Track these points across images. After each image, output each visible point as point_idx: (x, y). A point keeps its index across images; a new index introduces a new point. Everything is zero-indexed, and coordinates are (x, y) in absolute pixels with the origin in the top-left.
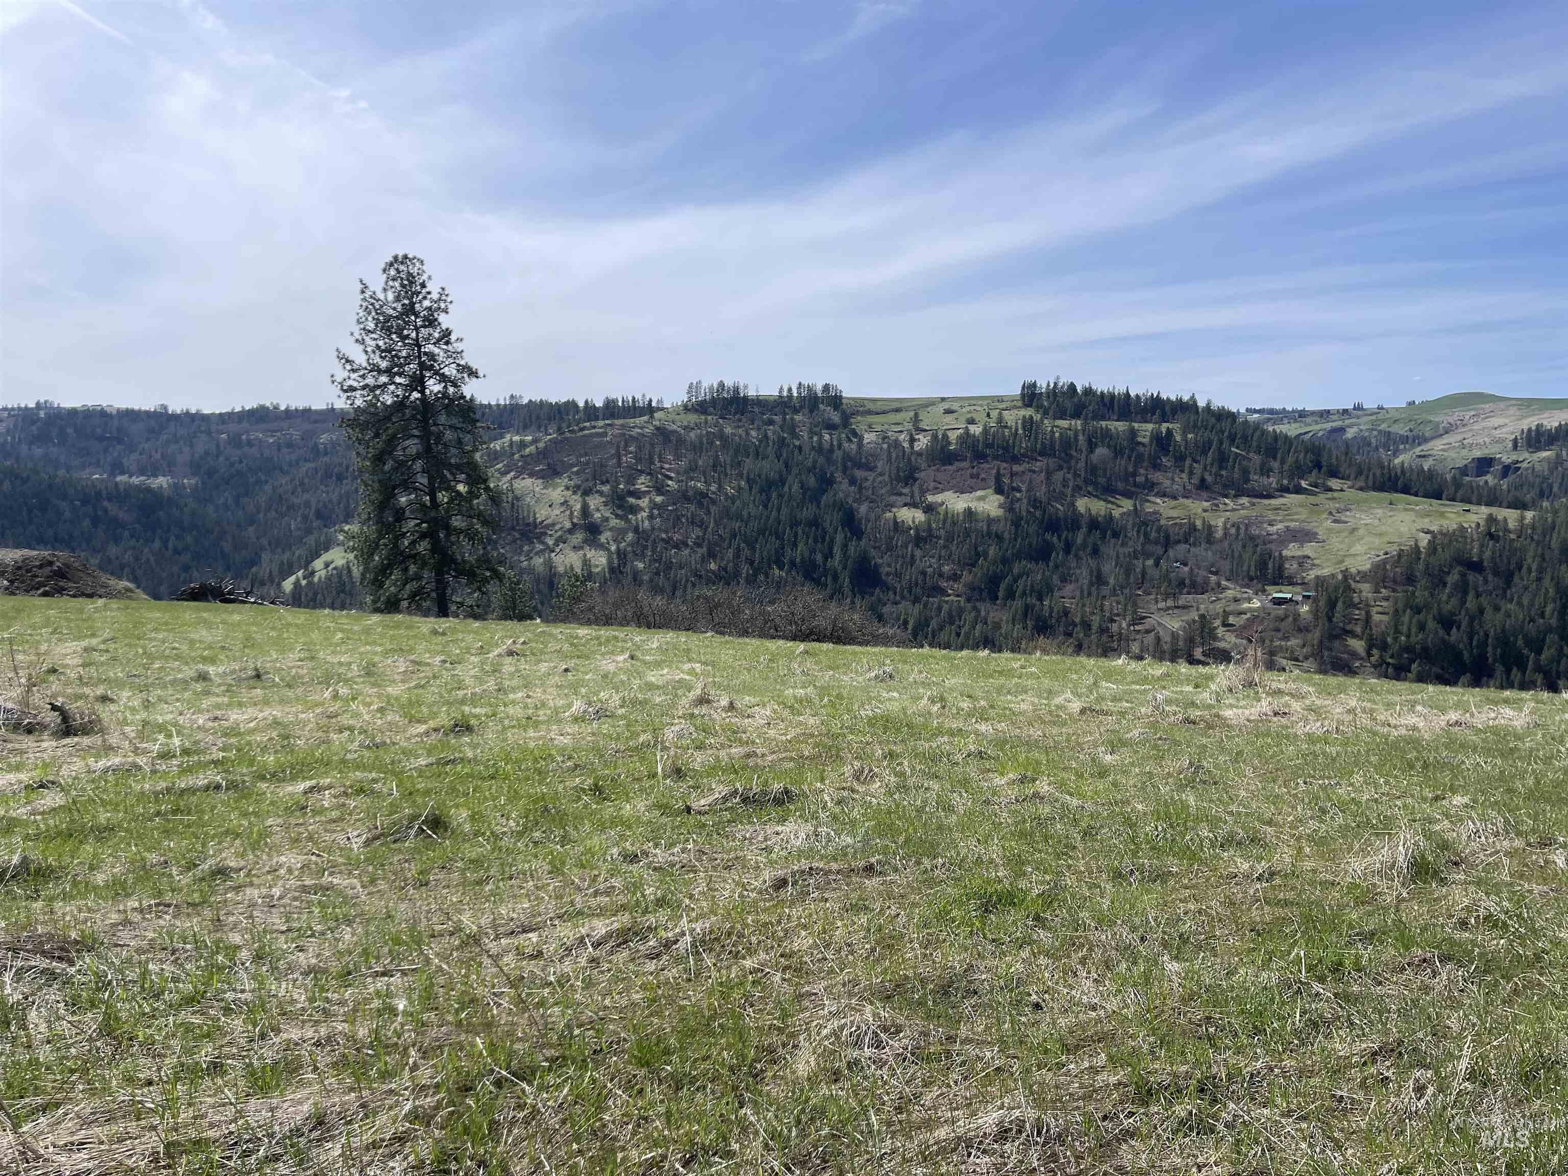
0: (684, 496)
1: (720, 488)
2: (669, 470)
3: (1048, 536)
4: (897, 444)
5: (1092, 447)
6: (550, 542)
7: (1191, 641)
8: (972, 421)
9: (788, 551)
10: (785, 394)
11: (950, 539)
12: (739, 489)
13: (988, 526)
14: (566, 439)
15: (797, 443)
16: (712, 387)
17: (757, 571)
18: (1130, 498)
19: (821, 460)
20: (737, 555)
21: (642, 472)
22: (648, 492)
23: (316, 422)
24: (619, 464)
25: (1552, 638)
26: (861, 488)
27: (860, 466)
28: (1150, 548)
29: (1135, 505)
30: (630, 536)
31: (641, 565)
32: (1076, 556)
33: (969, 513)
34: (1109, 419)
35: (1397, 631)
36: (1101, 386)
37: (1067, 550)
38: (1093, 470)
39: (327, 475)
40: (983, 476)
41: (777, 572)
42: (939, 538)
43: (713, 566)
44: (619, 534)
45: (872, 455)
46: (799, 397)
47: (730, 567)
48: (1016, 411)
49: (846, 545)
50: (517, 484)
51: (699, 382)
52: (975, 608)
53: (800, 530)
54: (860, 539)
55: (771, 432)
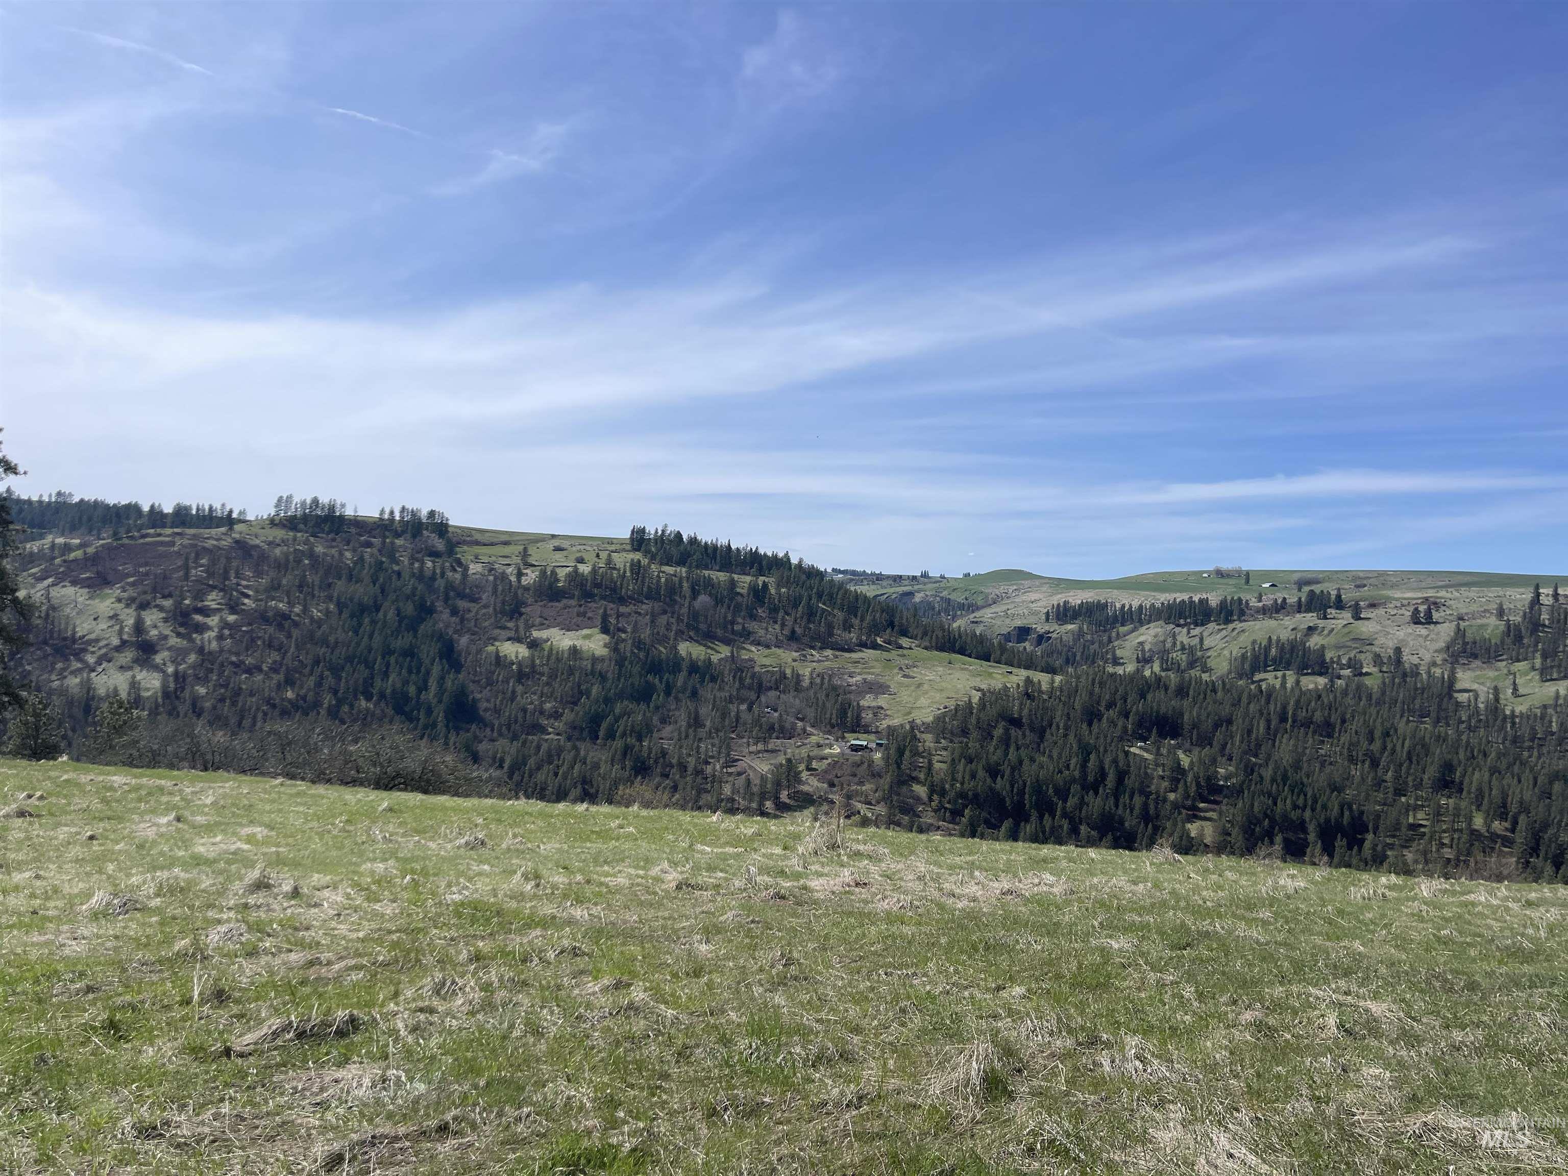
0: (263, 617)
1: (305, 610)
2: (247, 587)
3: (650, 678)
4: (504, 577)
5: (695, 594)
6: (91, 659)
7: (778, 784)
8: (581, 561)
9: (378, 683)
10: (386, 516)
11: (553, 676)
12: (328, 613)
13: (593, 665)
14: (122, 545)
15: (396, 568)
16: (303, 503)
17: (340, 702)
18: (728, 645)
19: (421, 587)
20: (319, 684)
21: (214, 587)
22: (219, 610)
24: (187, 577)
25: (1075, 788)
26: (462, 620)
27: (462, 596)
28: (744, 693)
29: (732, 653)
30: (192, 658)
31: (202, 691)
32: (677, 699)
33: (574, 651)
34: (711, 569)
35: (954, 779)
36: (706, 537)
37: (668, 693)
38: (695, 615)
40: (589, 614)
41: (363, 703)
42: (542, 674)
43: (290, 694)
44: (178, 655)
45: (477, 587)
46: (402, 521)
47: (310, 697)
48: (625, 554)
49: (442, 678)
50: (56, 592)
51: (290, 498)
52: (575, 748)
53: (392, 660)
54: (458, 672)
55: (368, 554)
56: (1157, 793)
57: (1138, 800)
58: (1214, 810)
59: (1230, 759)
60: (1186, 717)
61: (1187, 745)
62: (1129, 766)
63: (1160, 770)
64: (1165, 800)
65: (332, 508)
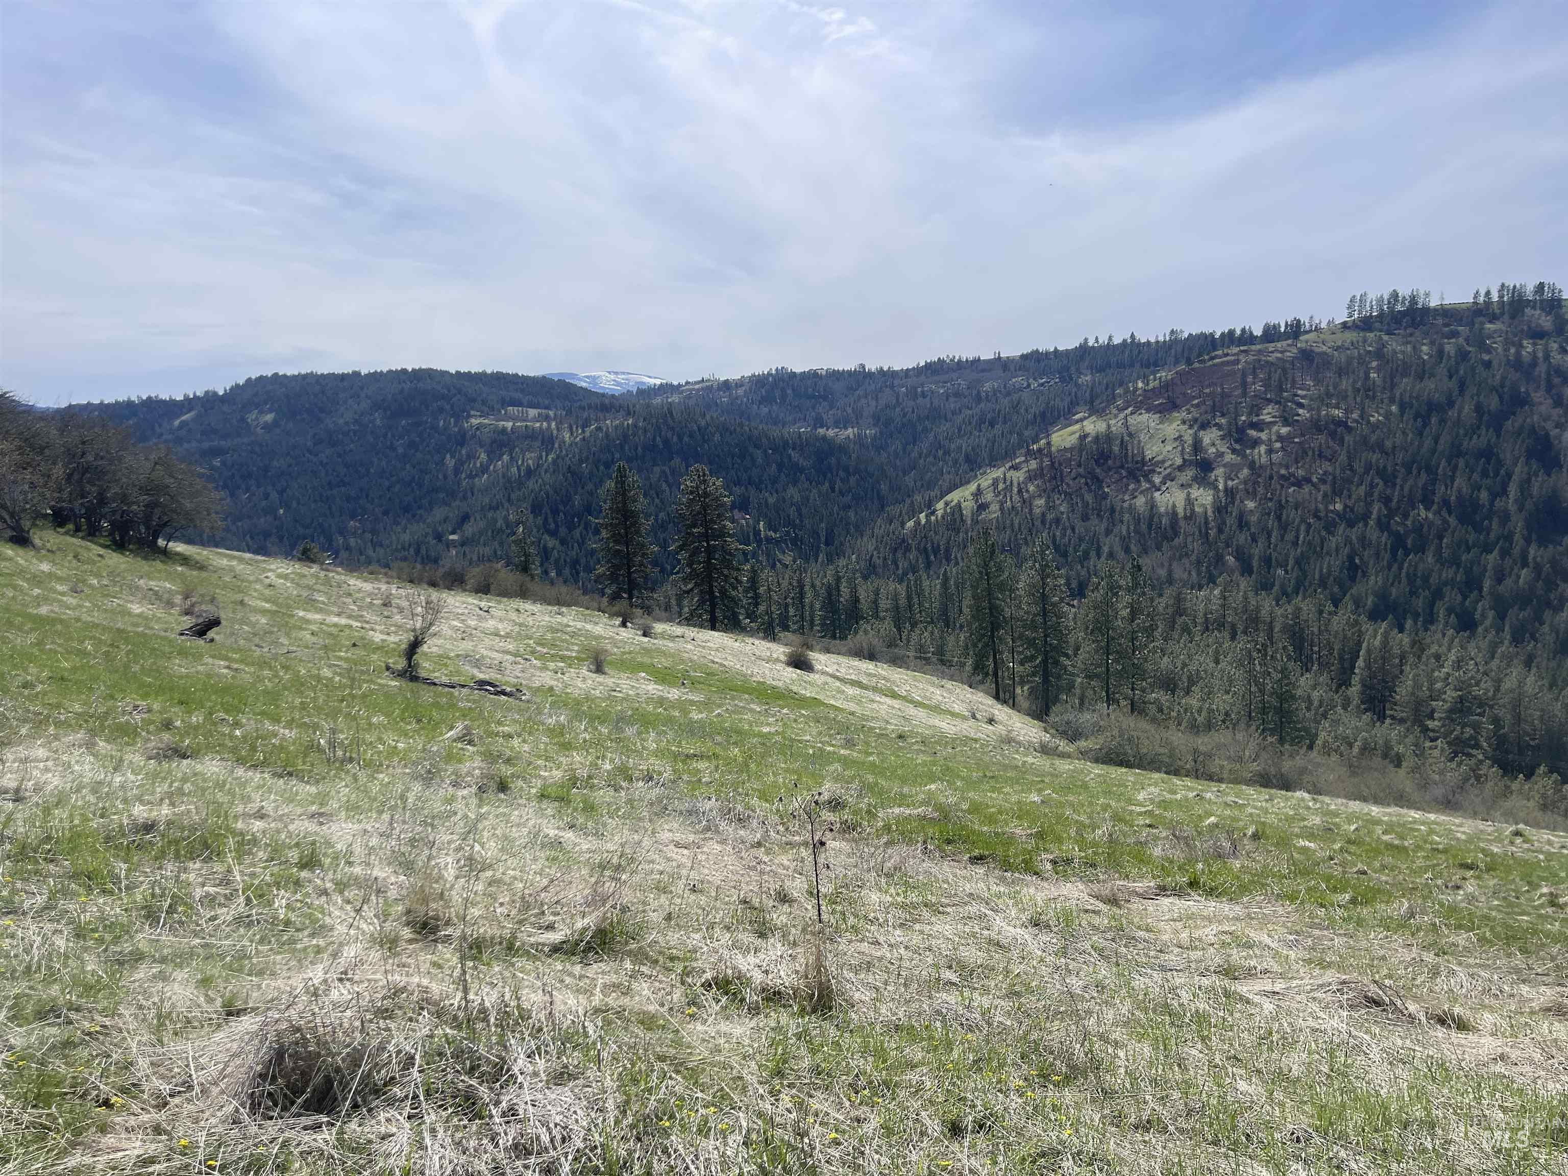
0: (1316, 426)
1: (1364, 414)
2: (1303, 397)
6: (1157, 480)
9: (1441, 489)
10: (1481, 299)
12: (1388, 414)
14: (1193, 369)
15: (1486, 357)
16: (1380, 300)
17: (1392, 513)
19: (1514, 376)
20: (1369, 494)
21: (1269, 401)
22: (1274, 423)
23: (983, 371)
24: (1244, 394)
30: (1245, 472)
39: (982, 421)
41: (1423, 513)
43: (1339, 507)
44: (1232, 471)
46: (1501, 302)
47: (1359, 507)
49: (1529, 481)
50: (1133, 420)
51: (1363, 296)
53: (1461, 463)
54: (1550, 474)
55: (1450, 347)
65: (1413, 299)
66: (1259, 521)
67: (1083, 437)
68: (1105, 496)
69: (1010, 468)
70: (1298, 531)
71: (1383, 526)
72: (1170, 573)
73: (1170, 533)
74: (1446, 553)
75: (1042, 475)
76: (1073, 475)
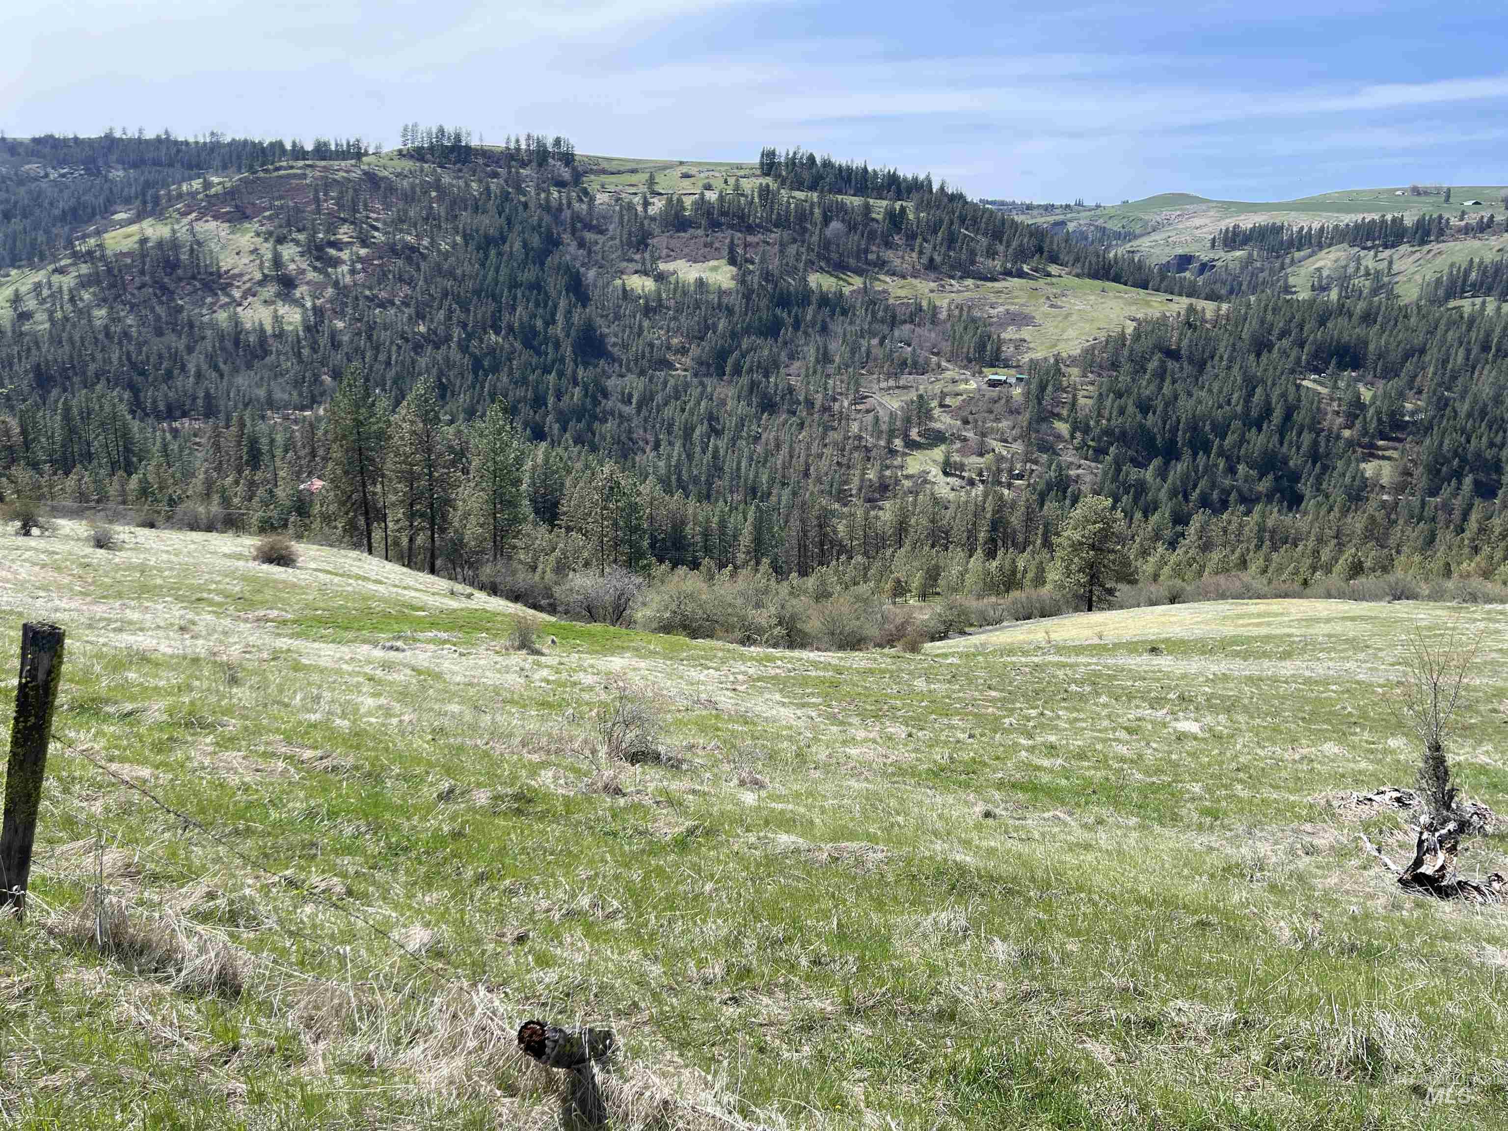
0: (393, 250)
1: (433, 242)
2: (377, 220)
3: (778, 311)
4: (630, 207)
5: (826, 220)
6: (237, 295)
7: (908, 420)
8: (708, 187)
9: (506, 317)
10: (512, 145)
11: (679, 310)
12: (454, 245)
13: (719, 298)
14: (258, 178)
15: (523, 199)
16: (429, 134)
17: (470, 336)
18: (861, 275)
19: (547, 219)
20: (448, 318)
21: (345, 220)
22: (351, 244)
24: (318, 211)
25: (1236, 425)
26: (590, 252)
27: (589, 227)
28: (876, 326)
29: (865, 284)
30: (330, 291)
31: (340, 325)
32: (806, 333)
33: (700, 283)
34: (845, 194)
35: (1100, 415)
36: (840, 159)
37: (796, 326)
38: (826, 244)
40: (717, 245)
41: (493, 337)
42: (669, 309)
43: (422, 329)
44: (317, 289)
45: (604, 218)
46: (528, 150)
47: (441, 331)
48: (754, 179)
49: (570, 312)
50: (200, 227)
51: (415, 125)
52: (702, 384)
53: (519, 293)
54: (584, 306)
55: (494, 185)
56: (1330, 430)
57: (1307, 438)
58: (1395, 449)
59: (1420, 392)
60: (1372, 347)
61: (1370, 377)
62: (1299, 400)
63: (1335, 404)
64: (1338, 437)
66: (352, 341)
67: (144, 241)
68: (180, 309)
69: (55, 271)
70: (389, 352)
71: (464, 348)
72: (270, 393)
73: (259, 352)
74: (517, 375)
75: (98, 282)
76: (137, 284)
